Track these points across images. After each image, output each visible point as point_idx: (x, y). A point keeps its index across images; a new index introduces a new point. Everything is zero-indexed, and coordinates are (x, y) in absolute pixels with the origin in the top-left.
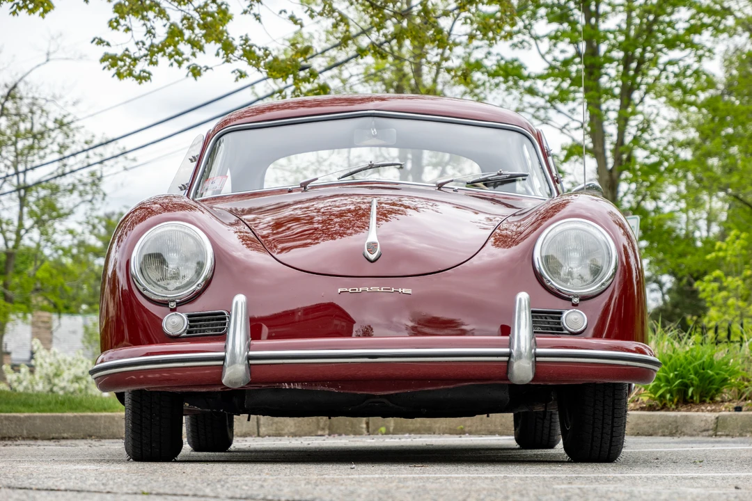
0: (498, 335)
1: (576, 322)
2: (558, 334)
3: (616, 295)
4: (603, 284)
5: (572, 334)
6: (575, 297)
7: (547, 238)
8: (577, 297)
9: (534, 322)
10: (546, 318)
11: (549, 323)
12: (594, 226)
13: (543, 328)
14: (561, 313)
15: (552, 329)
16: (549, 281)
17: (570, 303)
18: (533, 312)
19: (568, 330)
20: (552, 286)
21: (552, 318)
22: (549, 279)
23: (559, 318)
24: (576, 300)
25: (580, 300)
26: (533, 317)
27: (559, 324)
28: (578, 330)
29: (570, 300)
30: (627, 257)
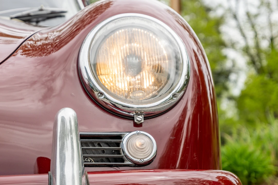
0: (35, 173)
1: (141, 149)
2: (117, 166)
3: (189, 113)
4: (174, 95)
5: (138, 166)
6: (137, 114)
7: (96, 38)
8: (141, 114)
9: (84, 151)
10: (99, 145)
11: (103, 152)
12: (155, 22)
13: (96, 159)
14: (120, 137)
15: (108, 159)
16: (102, 94)
17: (132, 122)
18: (82, 137)
19: (131, 160)
20: (105, 100)
21: (108, 144)
22: (102, 91)
23: (118, 144)
24: (140, 118)
25: (145, 118)
26: (82, 144)
27: (118, 152)
28: (146, 160)
29: (132, 118)
30: (199, 65)
